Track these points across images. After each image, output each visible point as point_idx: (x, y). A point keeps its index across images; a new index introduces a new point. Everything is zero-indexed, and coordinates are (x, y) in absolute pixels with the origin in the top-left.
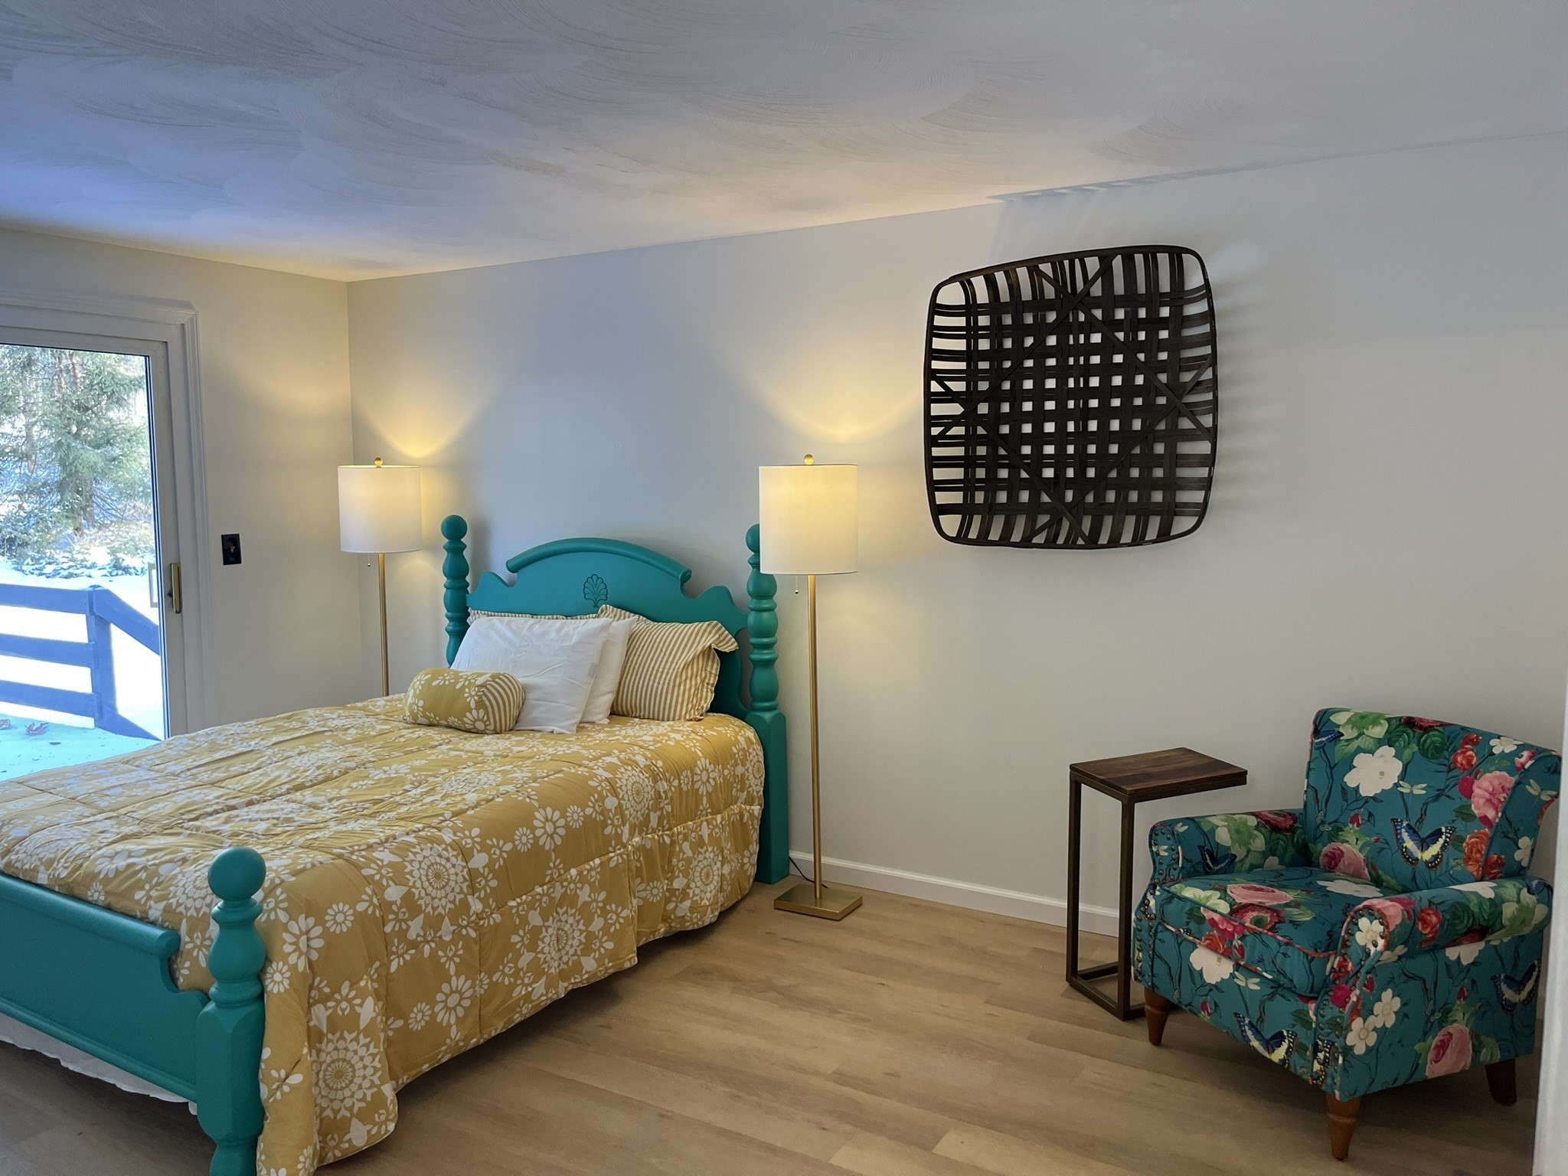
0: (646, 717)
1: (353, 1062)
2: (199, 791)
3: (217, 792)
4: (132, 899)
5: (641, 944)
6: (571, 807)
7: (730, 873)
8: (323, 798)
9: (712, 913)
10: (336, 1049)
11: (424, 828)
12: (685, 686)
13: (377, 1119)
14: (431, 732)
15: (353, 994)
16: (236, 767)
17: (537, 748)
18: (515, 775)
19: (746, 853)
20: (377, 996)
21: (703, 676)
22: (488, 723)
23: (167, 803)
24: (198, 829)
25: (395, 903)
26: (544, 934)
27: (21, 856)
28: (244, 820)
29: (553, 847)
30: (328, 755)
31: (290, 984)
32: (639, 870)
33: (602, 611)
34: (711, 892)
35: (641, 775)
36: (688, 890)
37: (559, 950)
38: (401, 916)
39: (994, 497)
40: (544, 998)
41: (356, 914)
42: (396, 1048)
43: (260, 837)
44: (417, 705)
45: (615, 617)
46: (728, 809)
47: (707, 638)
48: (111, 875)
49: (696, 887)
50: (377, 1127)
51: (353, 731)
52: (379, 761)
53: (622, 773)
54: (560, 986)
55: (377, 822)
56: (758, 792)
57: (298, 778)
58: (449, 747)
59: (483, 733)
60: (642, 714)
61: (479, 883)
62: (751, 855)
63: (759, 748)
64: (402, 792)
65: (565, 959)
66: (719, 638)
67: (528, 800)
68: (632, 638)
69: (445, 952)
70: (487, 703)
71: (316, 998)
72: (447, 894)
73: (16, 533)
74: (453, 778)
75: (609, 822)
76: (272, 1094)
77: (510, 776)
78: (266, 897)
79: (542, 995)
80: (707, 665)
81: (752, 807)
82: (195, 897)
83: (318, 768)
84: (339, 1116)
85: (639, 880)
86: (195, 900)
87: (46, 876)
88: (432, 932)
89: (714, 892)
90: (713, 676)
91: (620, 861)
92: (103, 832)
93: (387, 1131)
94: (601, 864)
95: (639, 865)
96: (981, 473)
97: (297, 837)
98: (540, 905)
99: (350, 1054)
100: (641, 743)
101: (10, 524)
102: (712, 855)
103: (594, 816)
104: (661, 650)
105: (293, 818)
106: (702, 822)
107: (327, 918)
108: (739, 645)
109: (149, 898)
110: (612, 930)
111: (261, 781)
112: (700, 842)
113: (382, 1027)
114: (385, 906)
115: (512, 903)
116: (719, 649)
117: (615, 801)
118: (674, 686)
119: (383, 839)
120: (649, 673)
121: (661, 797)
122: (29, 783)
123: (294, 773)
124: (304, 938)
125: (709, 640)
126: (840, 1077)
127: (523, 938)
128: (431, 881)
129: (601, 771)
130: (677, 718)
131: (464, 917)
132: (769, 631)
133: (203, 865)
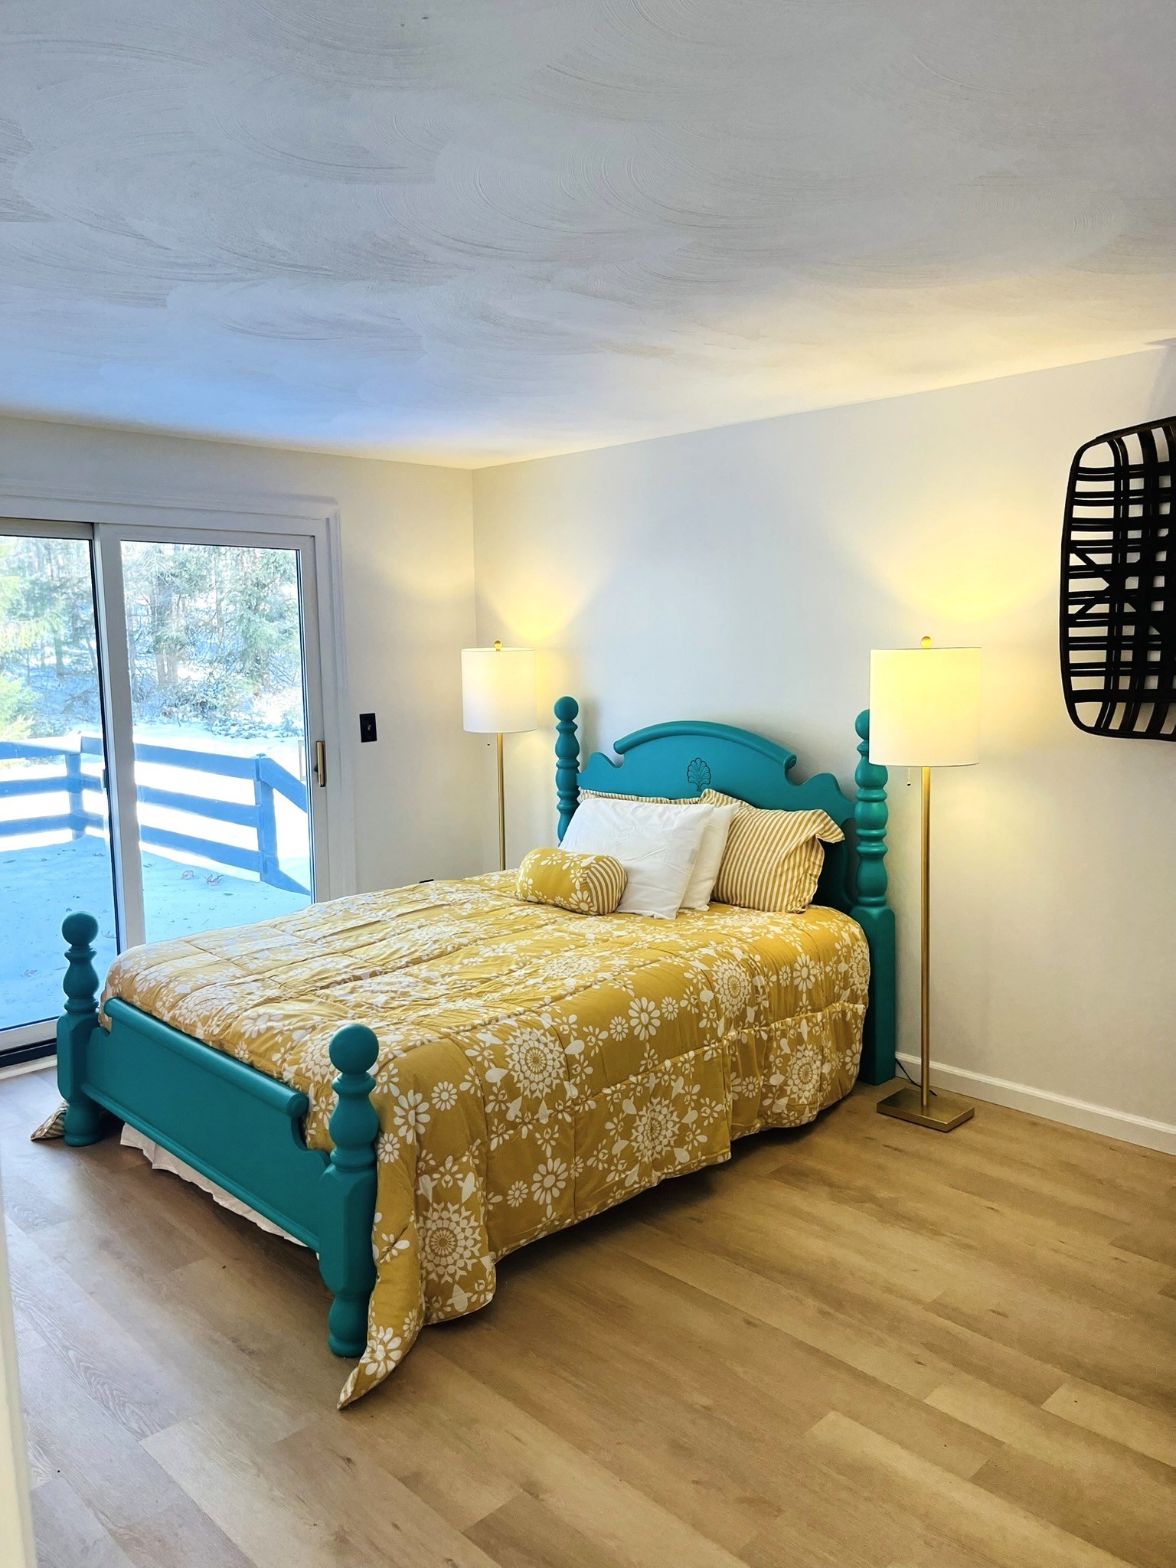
0: (746, 905)
1: (455, 1232)
2: (331, 959)
3: (347, 961)
4: (270, 1060)
5: (736, 1138)
6: (666, 998)
7: (830, 1073)
8: (437, 974)
9: (811, 1112)
10: (441, 1218)
11: (525, 1011)
12: (787, 876)
13: (476, 1288)
14: (539, 910)
15: (455, 1168)
16: (364, 936)
17: (637, 934)
18: (613, 962)
19: (848, 1052)
20: (478, 1172)
21: (807, 866)
22: (591, 904)
23: (304, 969)
24: (328, 997)
25: (495, 1084)
26: (638, 1123)
27: (184, 1011)
28: (367, 991)
29: (647, 1037)
30: (444, 929)
31: (400, 1155)
32: (734, 1067)
33: (705, 796)
34: (809, 1091)
35: (737, 968)
36: (786, 1087)
37: (653, 1139)
38: (500, 1097)
39: (1143, 682)
40: (636, 1186)
41: (460, 1094)
42: (496, 1223)
43: (380, 1009)
44: (527, 883)
45: (717, 801)
46: (830, 1007)
47: (811, 827)
48: (254, 1036)
49: (794, 1085)
50: (476, 1296)
51: (468, 906)
52: (489, 939)
53: (718, 966)
54: (653, 1175)
55: (482, 1002)
56: (862, 991)
57: (416, 951)
58: (554, 927)
59: (587, 913)
60: (742, 902)
61: (575, 1069)
62: (854, 1054)
63: (864, 945)
64: (508, 972)
65: (658, 1148)
66: (824, 828)
67: (624, 989)
68: (733, 825)
69: (542, 1135)
70: (591, 885)
71: (423, 1169)
72: (545, 1079)
73: (207, 698)
74: (555, 961)
75: (704, 1015)
76: (383, 1256)
77: (608, 963)
78: (380, 1071)
79: (635, 1182)
80: (811, 855)
81: (856, 1006)
82: (321, 1064)
83: (435, 942)
84: (443, 1282)
85: (734, 1075)
86: (321, 1067)
87: (203, 1032)
88: (529, 1114)
89: (812, 1091)
90: (817, 867)
91: (715, 1055)
92: (249, 994)
93: (485, 1300)
94: (696, 1057)
95: (734, 1059)
96: (1127, 656)
97: (411, 1012)
98: (634, 1094)
99: (453, 1226)
100: (739, 935)
101: (202, 690)
102: (811, 1053)
103: (689, 1009)
104: (763, 838)
105: (409, 992)
106: (801, 1019)
107: (433, 1095)
108: (845, 836)
109: (284, 1060)
110: (706, 1123)
111: (384, 952)
112: (799, 1040)
113: (482, 1201)
114: (486, 1087)
115: (607, 1091)
116: (824, 839)
117: (711, 995)
118: (775, 876)
119: (487, 1020)
120: (750, 861)
121: (757, 992)
122: (194, 943)
123: (413, 946)
124: (412, 1112)
125: (813, 830)
126: (939, 1307)
127: (617, 1125)
128: (530, 1065)
129: (697, 964)
130: (778, 909)
131: (560, 1102)
132: (880, 823)
133: (328, 1035)
